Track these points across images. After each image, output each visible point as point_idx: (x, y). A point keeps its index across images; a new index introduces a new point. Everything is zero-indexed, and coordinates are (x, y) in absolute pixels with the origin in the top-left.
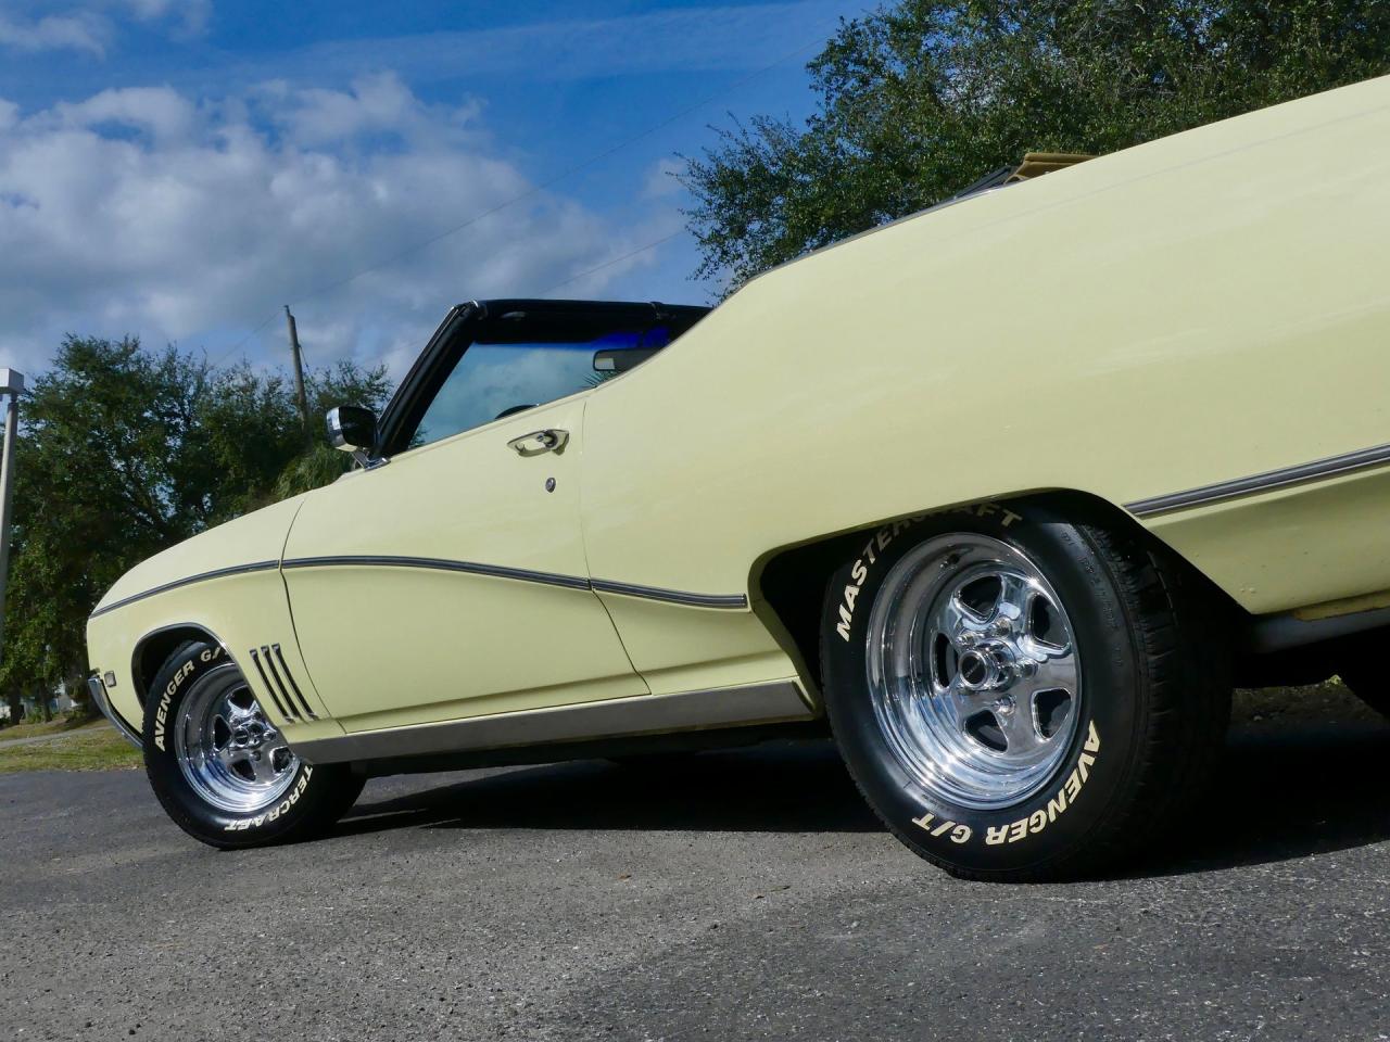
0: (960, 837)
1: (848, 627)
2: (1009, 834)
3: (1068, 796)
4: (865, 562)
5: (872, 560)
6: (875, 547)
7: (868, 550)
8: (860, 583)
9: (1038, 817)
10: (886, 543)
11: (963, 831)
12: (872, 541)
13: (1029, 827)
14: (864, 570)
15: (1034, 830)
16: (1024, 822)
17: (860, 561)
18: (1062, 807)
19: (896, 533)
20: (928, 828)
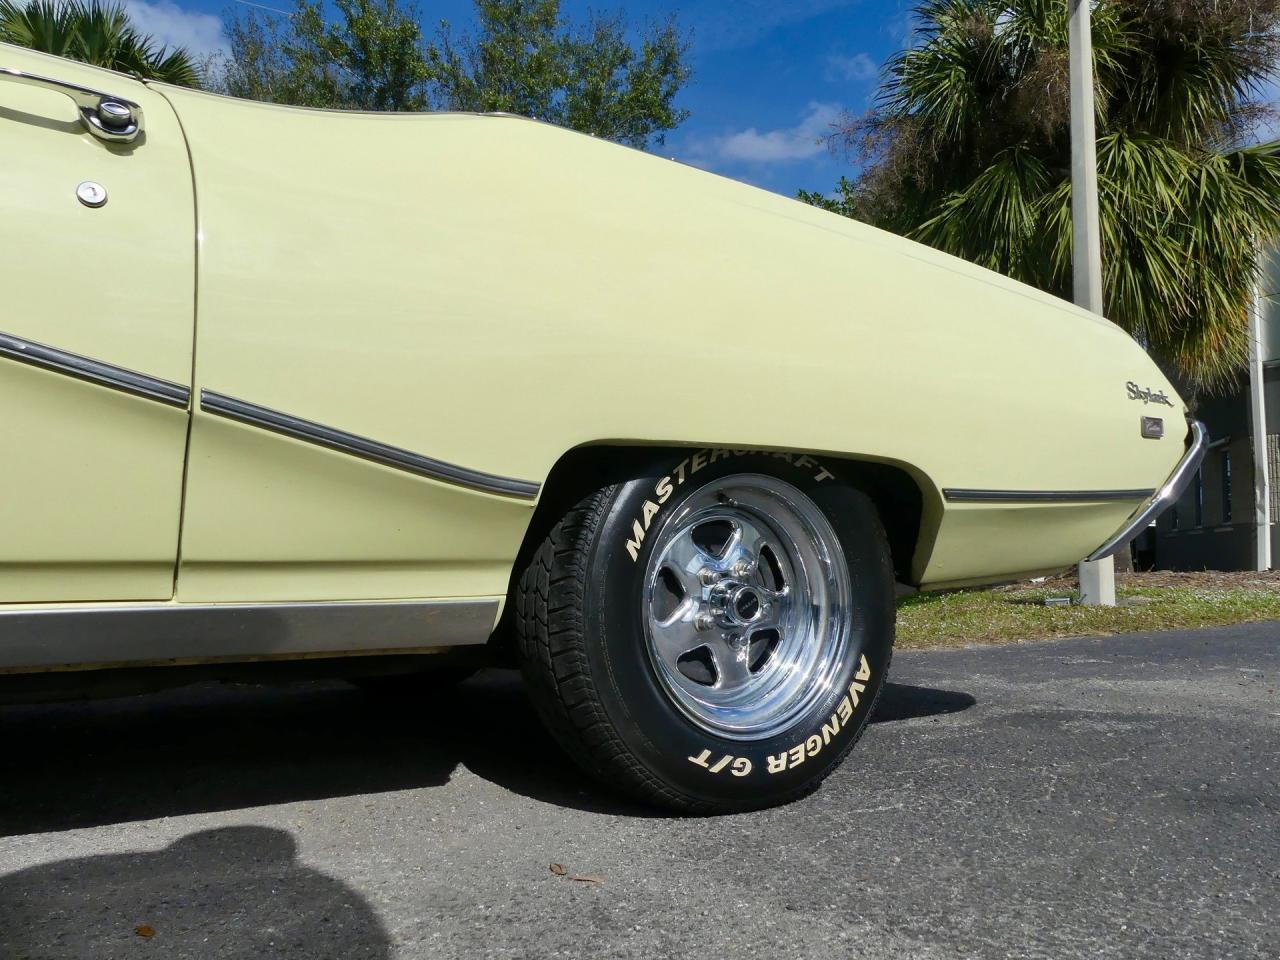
0: (740, 770)
1: (638, 546)
2: (789, 761)
3: (840, 719)
4: (674, 481)
5: (681, 481)
6: (688, 468)
7: (681, 469)
8: (662, 501)
9: (814, 741)
10: (700, 467)
11: (743, 763)
12: (687, 461)
13: (806, 751)
14: (670, 488)
15: (811, 754)
16: (801, 748)
17: (668, 479)
18: (836, 730)
19: (713, 460)
20: (706, 765)
